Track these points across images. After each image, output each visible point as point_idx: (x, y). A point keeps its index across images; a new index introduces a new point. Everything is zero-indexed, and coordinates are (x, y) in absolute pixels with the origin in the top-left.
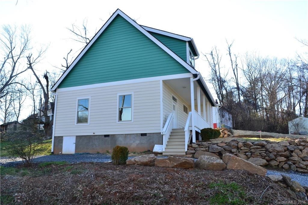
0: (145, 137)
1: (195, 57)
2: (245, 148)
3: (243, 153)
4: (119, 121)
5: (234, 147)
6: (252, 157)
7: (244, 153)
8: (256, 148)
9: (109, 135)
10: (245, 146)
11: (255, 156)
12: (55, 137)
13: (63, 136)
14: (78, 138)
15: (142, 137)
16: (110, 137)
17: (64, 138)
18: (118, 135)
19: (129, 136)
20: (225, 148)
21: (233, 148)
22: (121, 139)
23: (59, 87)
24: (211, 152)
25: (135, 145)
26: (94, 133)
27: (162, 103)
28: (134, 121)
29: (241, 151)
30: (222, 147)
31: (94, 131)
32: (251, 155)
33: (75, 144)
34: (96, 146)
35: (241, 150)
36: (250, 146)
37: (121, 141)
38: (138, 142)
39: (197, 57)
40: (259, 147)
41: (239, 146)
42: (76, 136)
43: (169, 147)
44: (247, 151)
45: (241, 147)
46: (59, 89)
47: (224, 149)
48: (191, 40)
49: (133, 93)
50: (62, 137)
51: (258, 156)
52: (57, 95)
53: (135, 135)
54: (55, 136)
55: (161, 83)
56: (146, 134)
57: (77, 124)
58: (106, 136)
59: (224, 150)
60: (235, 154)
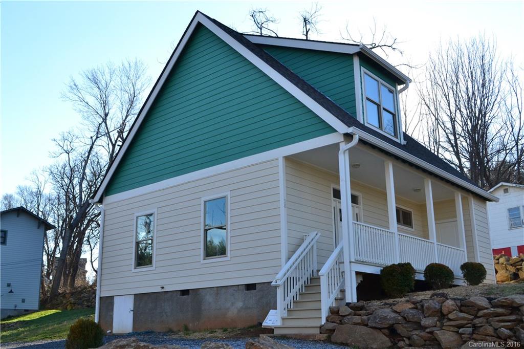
0: (252, 291)
1: (400, 87)
2: (462, 315)
3: (452, 329)
4: (204, 259)
5: (430, 312)
6: (473, 339)
7: (456, 329)
8: (492, 314)
9: (188, 291)
10: (463, 308)
11: (479, 337)
12: (101, 298)
13: (114, 296)
14: (138, 298)
15: (247, 292)
16: (190, 295)
17: (116, 300)
18: (204, 290)
19: (223, 290)
20: (405, 315)
21: (428, 317)
22: (209, 298)
23: (107, 192)
24: (371, 327)
25: (235, 311)
26: (163, 288)
27: (283, 211)
28: (231, 257)
29: (449, 323)
30: (399, 313)
31: (162, 283)
32: (473, 333)
33: (132, 312)
34: (167, 316)
35: (450, 320)
36: (476, 309)
37: (210, 303)
38: (240, 304)
39: (402, 86)
40: (500, 310)
41: (445, 311)
42: (135, 294)
43: (296, 315)
44: (465, 322)
45: (450, 312)
46: (108, 197)
47: (405, 318)
48: (361, 49)
49: (228, 193)
50: (112, 297)
51: (487, 337)
52: (105, 211)
53: (234, 288)
54: (101, 296)
55: (281, 163)
56: (255, 284)
57: (135, 268)
58: (185, 292)
59: (404, 321)
60: (428, 332)
